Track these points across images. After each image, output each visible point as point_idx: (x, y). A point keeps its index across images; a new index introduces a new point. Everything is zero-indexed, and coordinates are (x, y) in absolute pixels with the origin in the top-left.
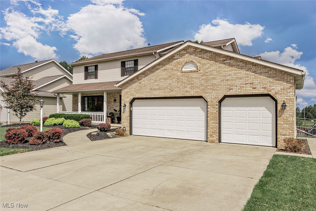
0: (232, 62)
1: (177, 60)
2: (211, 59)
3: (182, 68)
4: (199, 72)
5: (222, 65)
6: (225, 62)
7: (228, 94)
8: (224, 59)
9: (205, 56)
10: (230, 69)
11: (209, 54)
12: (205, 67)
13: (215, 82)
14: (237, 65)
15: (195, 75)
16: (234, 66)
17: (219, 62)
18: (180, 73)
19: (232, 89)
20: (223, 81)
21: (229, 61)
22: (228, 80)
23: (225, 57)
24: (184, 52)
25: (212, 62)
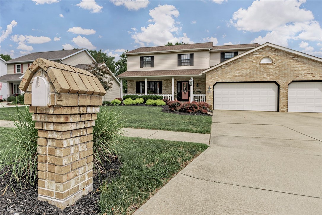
0: (298, 59)
1: (256, 56)
2: (283, 56)
3: (260, 61)
4: (274, 64)
5: (292, 61)
6: (294, 58)
7: (296, 80)
8: (293, 56)
9: (279, 54)
10: (297, 63)
11: (282, 52)
12: (278, 61)
13: (286, 71)
14: (302, 61)
15: (271, 67)
16: (300, 61)
17: (289, 59)
18: (259, 65)
19: (298, 77)
20: (292, 71)
21: (297, 58)
22: (296, 71)
23: (293, 55)
24: (262, 50)
25: (284, 58)
